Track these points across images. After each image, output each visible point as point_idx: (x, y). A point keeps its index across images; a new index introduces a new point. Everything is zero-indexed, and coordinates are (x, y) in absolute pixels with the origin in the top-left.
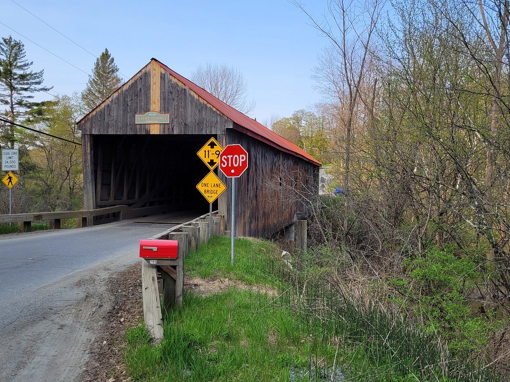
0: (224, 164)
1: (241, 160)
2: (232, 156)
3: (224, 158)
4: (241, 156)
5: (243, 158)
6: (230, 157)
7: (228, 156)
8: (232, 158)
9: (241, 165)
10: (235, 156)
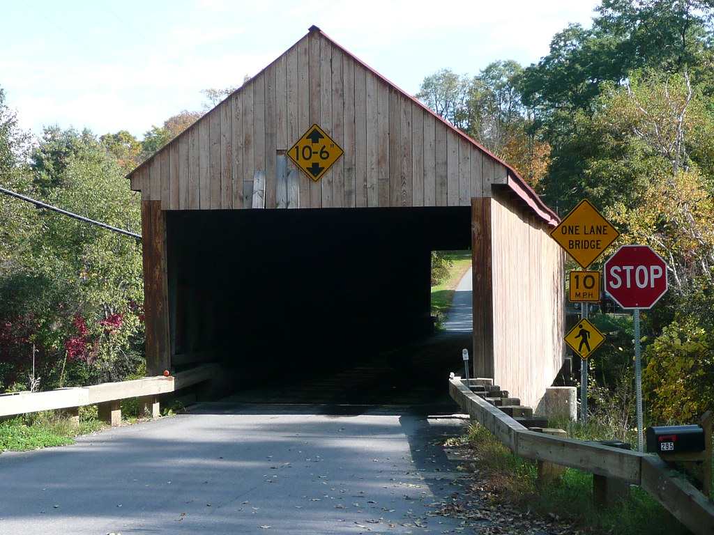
0: (616, 282)
1: (653, 277)
2: (632, 268)
3: (616, 271)
4: (653, 268)
5: (656, 272)
6: (628, 268)
7: (624, 268)
8: (633, 272)
9: (652, 286)
10: (639, 268)
